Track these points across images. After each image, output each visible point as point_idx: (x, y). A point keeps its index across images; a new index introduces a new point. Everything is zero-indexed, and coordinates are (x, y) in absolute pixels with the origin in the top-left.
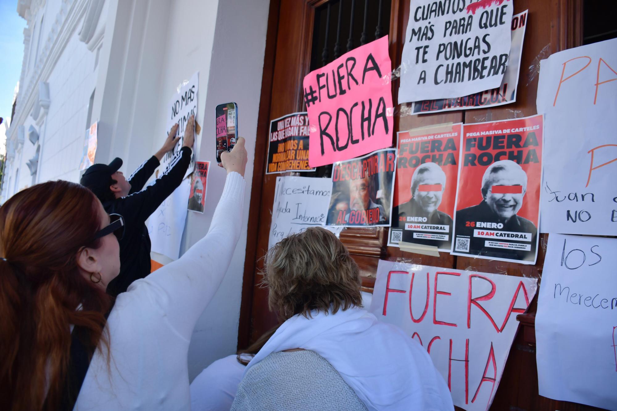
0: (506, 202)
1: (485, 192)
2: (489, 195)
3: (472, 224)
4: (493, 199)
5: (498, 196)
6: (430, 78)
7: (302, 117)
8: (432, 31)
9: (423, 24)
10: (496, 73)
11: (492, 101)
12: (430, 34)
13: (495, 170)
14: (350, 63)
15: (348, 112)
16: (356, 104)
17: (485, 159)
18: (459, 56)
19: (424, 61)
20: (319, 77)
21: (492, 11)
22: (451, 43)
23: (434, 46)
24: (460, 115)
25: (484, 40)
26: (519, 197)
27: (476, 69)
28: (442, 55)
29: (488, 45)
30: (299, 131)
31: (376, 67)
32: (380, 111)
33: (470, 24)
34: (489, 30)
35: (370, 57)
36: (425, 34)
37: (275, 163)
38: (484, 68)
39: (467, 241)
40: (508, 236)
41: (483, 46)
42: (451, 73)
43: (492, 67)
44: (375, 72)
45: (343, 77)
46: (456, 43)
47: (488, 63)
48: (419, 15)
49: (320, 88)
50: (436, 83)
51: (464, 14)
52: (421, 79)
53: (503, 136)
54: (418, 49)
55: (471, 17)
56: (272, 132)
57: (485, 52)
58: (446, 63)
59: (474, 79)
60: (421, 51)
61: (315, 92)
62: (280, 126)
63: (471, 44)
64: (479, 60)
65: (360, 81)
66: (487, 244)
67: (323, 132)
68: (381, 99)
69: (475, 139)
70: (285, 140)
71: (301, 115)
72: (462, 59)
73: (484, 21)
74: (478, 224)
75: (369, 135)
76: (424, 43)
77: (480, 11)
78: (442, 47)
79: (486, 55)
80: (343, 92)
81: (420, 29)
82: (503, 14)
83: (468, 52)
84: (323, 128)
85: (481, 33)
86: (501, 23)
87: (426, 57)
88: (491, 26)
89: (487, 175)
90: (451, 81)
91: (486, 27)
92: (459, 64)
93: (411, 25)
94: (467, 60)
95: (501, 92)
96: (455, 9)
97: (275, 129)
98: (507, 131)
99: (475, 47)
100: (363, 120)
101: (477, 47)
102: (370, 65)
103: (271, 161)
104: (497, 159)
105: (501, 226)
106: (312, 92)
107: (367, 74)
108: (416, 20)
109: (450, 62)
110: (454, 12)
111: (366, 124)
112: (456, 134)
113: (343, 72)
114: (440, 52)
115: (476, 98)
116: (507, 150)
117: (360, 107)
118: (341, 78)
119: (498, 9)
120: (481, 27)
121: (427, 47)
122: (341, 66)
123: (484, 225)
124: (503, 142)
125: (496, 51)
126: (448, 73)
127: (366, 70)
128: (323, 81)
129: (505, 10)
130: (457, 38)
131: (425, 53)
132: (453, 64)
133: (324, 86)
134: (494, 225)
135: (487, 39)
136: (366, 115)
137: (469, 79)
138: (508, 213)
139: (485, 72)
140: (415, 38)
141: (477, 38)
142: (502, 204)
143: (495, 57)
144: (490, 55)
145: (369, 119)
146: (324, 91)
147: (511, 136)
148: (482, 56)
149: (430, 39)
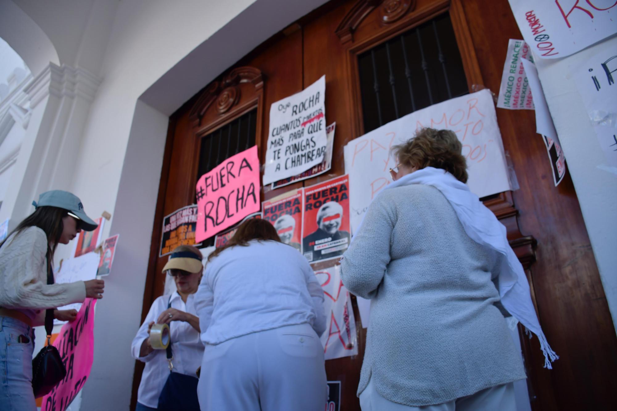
0: (331, 225)
1: (319, 223)
2: (322, 224)
3: (313, 243)
4: (324, 226)
5: (327, 223)
6: (283, 167)
7: (191, 209)
8: (282, 140)
9: (277, 138)
10: (320, 156)
11: (318, 171)
12: (281, 142)
13: (324, 209)
14: (230, 165)
15: (227, 198)
16: (233, 192)
17: (318, 204)
18: (298, 151)
19: (279, 158)
20: (206, 179)
21: (314, 125)
22: (292, 145)
23: (283, 148)
24: (301, 184)
25: (312, 140)
26: (339, 220)
27: (309, 157)
28: (288, 152)
29: (314, 143)
30: (189, 218)
31: (248, 165)
32: (251, 191)
33: (303, 133)
34: (314, 134)
35: (245, 160)
36: (279, 143)
37: (167, 247)
38: (313, 155)
39: (311, 254)
40: (335, 243)
41: (312, 144)
42: (295, 162)
43: (317, 154)
44: (247, 168)
45: (224, 176)
46: (295, 145)
47: (315, 153)
48: (275, 133)
49: (207, 186)
50: (286, 168)
51: (300, 128)
52: (277, 168)
53: (327, 190)
54: (275, 152)
55: (303, 129)
56: (166, 225)
57: (313, 147)
58: (291, 157)
59: (308, 162)
60: (277, 153)
61: (203, 190)
62: (173, 219)
63: (304, 143)
64: (310, 152)
65: (236, 175)
66: (323, 252)
67: (207, 216)
68: (252, 184)
69: (311, 195)
70: (177, 228)
71: (190, 208)
72: (300, 153)
73: (310, 130)
74: (317, 242)
75: (242, 208)
76: (278, 147)
77: (308, 125)
78: (288, 148)
79: (314, 149)
80: (223, 185)
81: (275, 141)
82: (320, 124)
83: (303, 148)
84: (207, 213)
85: (309, 136)
86: (320, 129)
87: (280, 155)
88: (314, 132)
89: (320, 213)
90: (295, 166)
91: (312, 132)
92: (298, 156)
93: (271, 139)
94: (303, 153)
95: (323, 166)
96: (295, 126)
97: (168, 222)
98: (329, 187)
99: (307, 145)
100: (238, 199)
101: (308, 144)
102: (244, 164)
103: (164, 246)
104: (325, 202)
105: (330, 239)
106: (202, 190)
107: (243, 170)
108: (273, 136)
109: (293, 155)
110: (294, 128)
111: (240, 202)
112: (299, 195)
113: (224, 172)
114: (287, 151)
115: (309, 172)
116: (330, 197)
117: (236, 192)
118: (222, 177)
119: (317, 123)
120: (309, 133)
121: (279, 150)
122: (223, 168)
123: (320, 241)
124: (327, 193)
125: (319, 145)
126: (293, 162)
127: (241, 167)
128: (209, 181)
129: (321, 123)
130: (296, 141)
131: (279, 153)
132: (295, 157)
133: (210, 185)
134: (326, 240)
135: (314, 139)
136: (240, 196)
137: (305, 162)
138: (333, 231)
139: (314, 158)
140: (273, 146)
141: (307, 140)
142: (329, 227)
143: (319, 149)
144: (316, 148)
145: (242, 198)
146: (210, 188)
147: (331, 189)
148: (311, 149)
149: (281, 145)
